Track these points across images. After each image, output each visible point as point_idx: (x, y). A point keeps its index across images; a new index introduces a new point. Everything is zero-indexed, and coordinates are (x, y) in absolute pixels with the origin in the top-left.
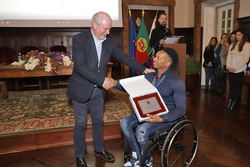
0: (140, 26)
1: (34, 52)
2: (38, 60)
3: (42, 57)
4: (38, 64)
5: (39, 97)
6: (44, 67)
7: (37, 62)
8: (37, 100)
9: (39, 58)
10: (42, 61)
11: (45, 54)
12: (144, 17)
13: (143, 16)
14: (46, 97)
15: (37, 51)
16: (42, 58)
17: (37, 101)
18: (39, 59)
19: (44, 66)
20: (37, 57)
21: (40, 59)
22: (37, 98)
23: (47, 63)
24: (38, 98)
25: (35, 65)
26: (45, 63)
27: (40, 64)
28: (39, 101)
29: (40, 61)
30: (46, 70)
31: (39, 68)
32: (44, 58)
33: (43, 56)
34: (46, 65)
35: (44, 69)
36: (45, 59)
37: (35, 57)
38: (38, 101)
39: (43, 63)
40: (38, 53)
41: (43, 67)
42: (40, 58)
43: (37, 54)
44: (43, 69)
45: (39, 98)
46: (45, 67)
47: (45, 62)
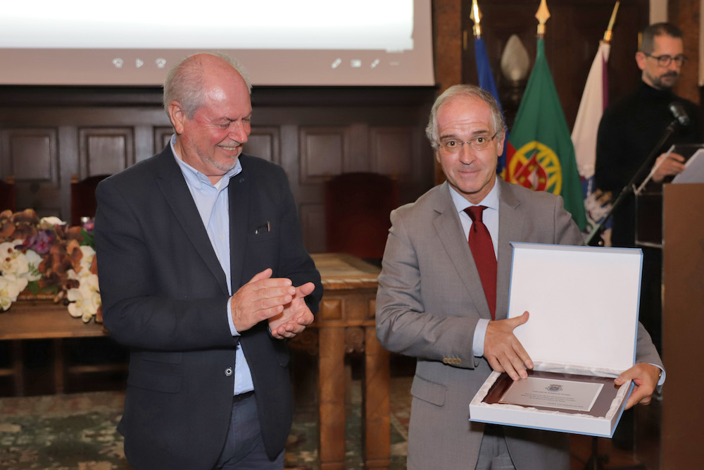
0: (523, 83)
1: (16, 220)
2: (34, 258)
3: (52, 242)
4: (33, 279)
5: (16, 435)
6: (65, 293)
7: (29, 266)
8: (8, 451)
9: (39, 249)
10: (56, 265)
11: (67, 230)
12: (546, 35)
13: (541, 29)
14: (51, 437)
15: (29, 212)
16: (55, 251)
17: (13, 456)
18: (42, 255)
19: (64, 287)
20: (32, 241)
21: (43, 252)
22: (7, 442)
23: (80, 274)
24: (14, 444)
25: (22, 284)
26: (71, 274)
27: (44, 278)
28: (24, 459)
29: (47, 264)
30: (72, 310)
31: (40, 297)
32: (64, 248)
33: (58, 238)
34: (75, 284)
35: (66, 302)
36: (70, 251)
37: (20, 242)
38: (17, 460)
39: (59, 274)
40: (36, 222)
41: (61, 294)
42: (47, 249)
43: (29, 229)
44: (58, 303)
45: (20, 442)
46: (71, 295)
47: (69, 267)
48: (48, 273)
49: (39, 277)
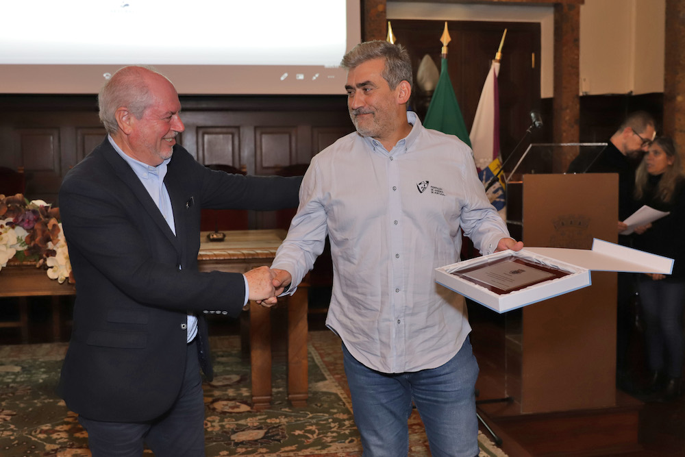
0: (432, 91)
1: (8, 202)
2: (21, 232)
3: (37, 220)
4: (20, 249)
5: (17, 374)
6: (45, 260)
7: (18, 238)
8: (8, 386)
9: (26, 226)
10: (38, 238)
11: (49, 210)
12: (448, 55)
13: (444, 50)
14: (44, 376)
15: (19, 196)
16: (38, 226)
17: (10, 390)
18: (28, 230)
19: (44, 256)
20: (20, 219)
21: (29, 228)
22: (8, 380)
23: (58, 245)
24: (14, 381)
25: (11, 253)
26: (50, 245)
27: (29, 249)
28: (19, 393)
29: (32, 237)
30: (50, 273)
31: (25, 263)
32: (46, 224)
33: (41, 217)
34: (53, 253)
35: (45, 268)
36: (50, 227)
37: (11, 219)
38: (13, 393)
39: (40, 245)
40: (25, 205)
41: (41, 261)
42: (31, 226)
43: (19, 209)
44: (39, 268)
45: (18, 379)
46: (49, 262)
47: (48, 240)
48: (32, 244)
49: (26, 247)
